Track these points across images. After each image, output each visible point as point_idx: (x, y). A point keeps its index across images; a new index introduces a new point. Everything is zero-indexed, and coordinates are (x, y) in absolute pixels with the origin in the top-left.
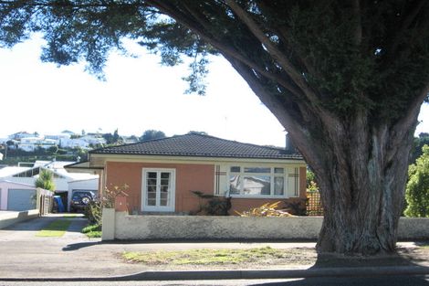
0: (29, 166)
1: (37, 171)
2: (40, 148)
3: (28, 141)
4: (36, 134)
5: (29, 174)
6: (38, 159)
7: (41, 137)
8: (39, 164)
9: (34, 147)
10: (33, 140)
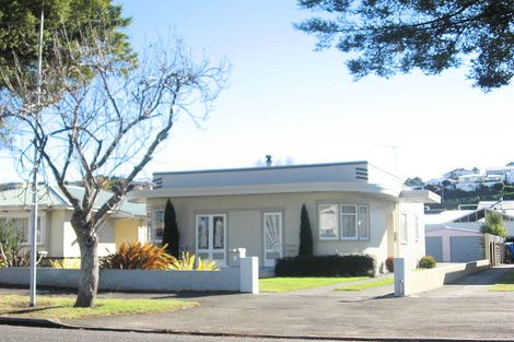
0: (471, 208)
1: (481, 214)
2: (482, 187)
3: (467, 179)
4: (475, 170)
5: (472, 218)
6: (481, 199)
7: (482, 173)
8: (482, 205)
9: (474, 185)
10: (473, 177)
